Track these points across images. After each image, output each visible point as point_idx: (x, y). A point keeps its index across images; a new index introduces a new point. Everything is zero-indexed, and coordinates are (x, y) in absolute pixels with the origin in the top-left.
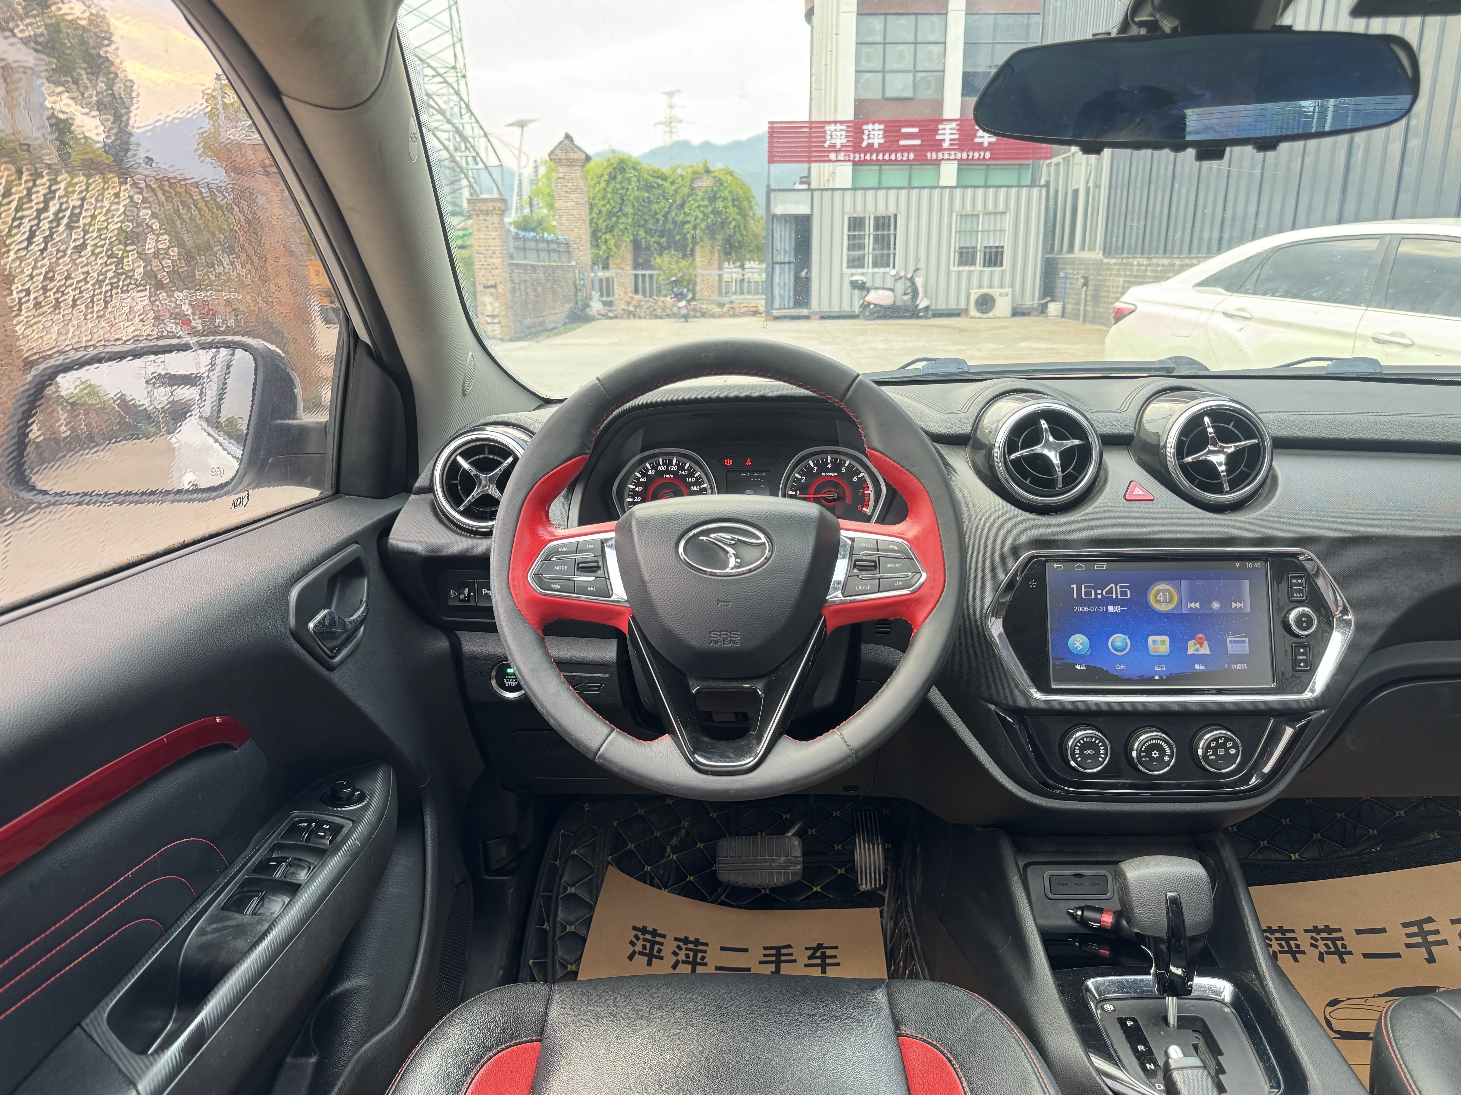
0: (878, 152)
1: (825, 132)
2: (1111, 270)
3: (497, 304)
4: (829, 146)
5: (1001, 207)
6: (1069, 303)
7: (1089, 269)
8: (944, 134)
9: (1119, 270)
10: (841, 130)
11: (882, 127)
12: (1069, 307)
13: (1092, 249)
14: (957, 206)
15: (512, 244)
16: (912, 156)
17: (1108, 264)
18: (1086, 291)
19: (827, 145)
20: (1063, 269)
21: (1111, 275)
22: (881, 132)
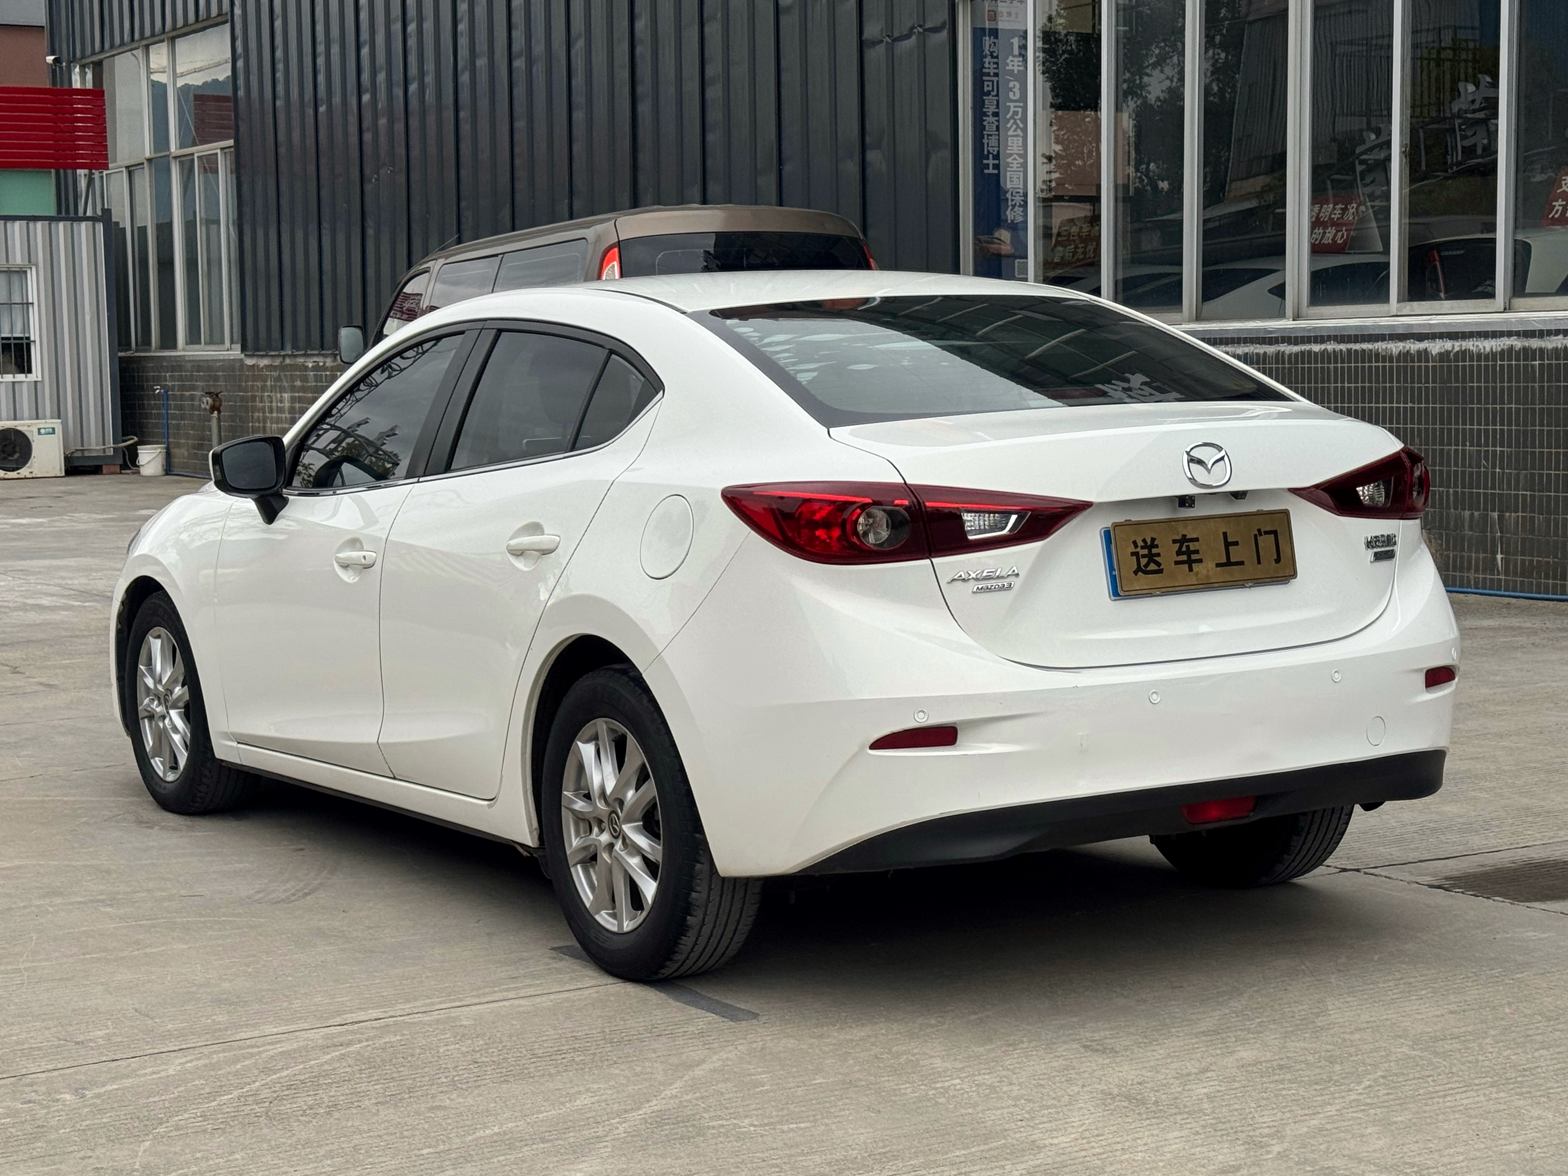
5: (18, 258)
6: (178, 446)
7: (216, 379)
9: (278, 379)
12: (181, 454)
13: (215, 339)
17: (254, 368)
18: (219, 419)
20: (158, 380)
21: (263, 389)
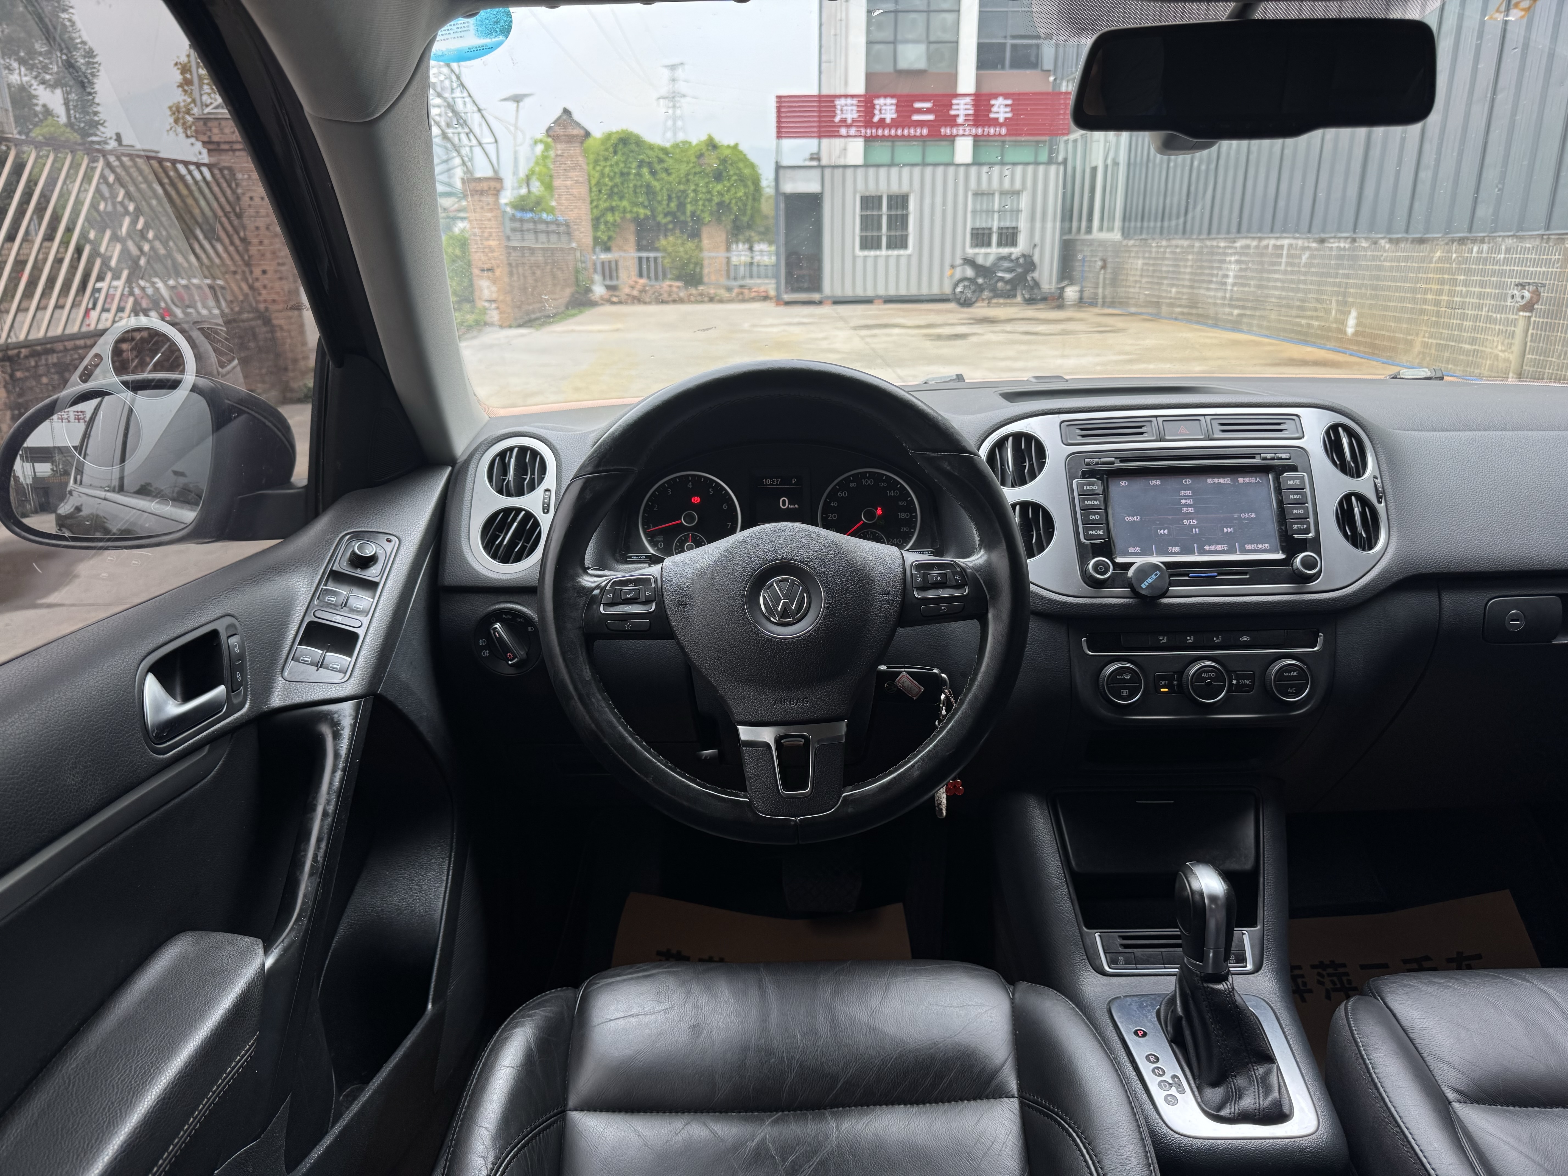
0: (890, 126)
1: (835, 106)
2: (1130, 252)
3: (494, 289)
4: (840, 121)
5: (1018, 186)
6: (1087, 286)
7: (1107, 251)
8: (958, 109)
9: (1137, 252)
10: (852, 105)
11: (894, 101)
12: (1087, 291)
13: (1111, 229)
14: (973, 184)
15: (509, 225)
16: (925, 131)
17: (1126, 246)
18: (1105, 274)
19: (837, 119)
20: (1081, 251)
21: (1129, 257)
22: (894, 107)
